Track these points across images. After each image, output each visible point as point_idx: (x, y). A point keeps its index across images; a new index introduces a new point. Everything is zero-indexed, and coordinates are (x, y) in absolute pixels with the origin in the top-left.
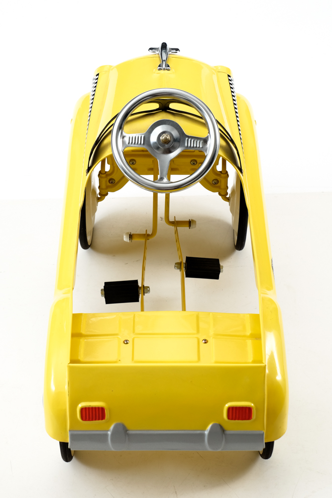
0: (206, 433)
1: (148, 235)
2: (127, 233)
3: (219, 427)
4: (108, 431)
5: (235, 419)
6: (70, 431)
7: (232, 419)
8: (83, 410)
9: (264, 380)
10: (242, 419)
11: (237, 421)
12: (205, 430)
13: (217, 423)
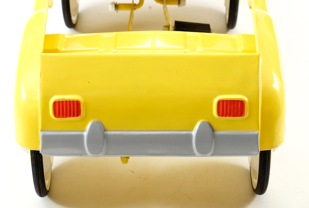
0: (194, 133)
1: (135, 5)
2: (113, 3)
3: (208, 126)
4: (84, 131)
5: (226, 116)
6: (42, 131)
7: (223, 116)
8: (56, 104)
9: (258, 70)
10: (234, 116)
11: (228, 118)
12: (191, 130)
13: (206, 120)
